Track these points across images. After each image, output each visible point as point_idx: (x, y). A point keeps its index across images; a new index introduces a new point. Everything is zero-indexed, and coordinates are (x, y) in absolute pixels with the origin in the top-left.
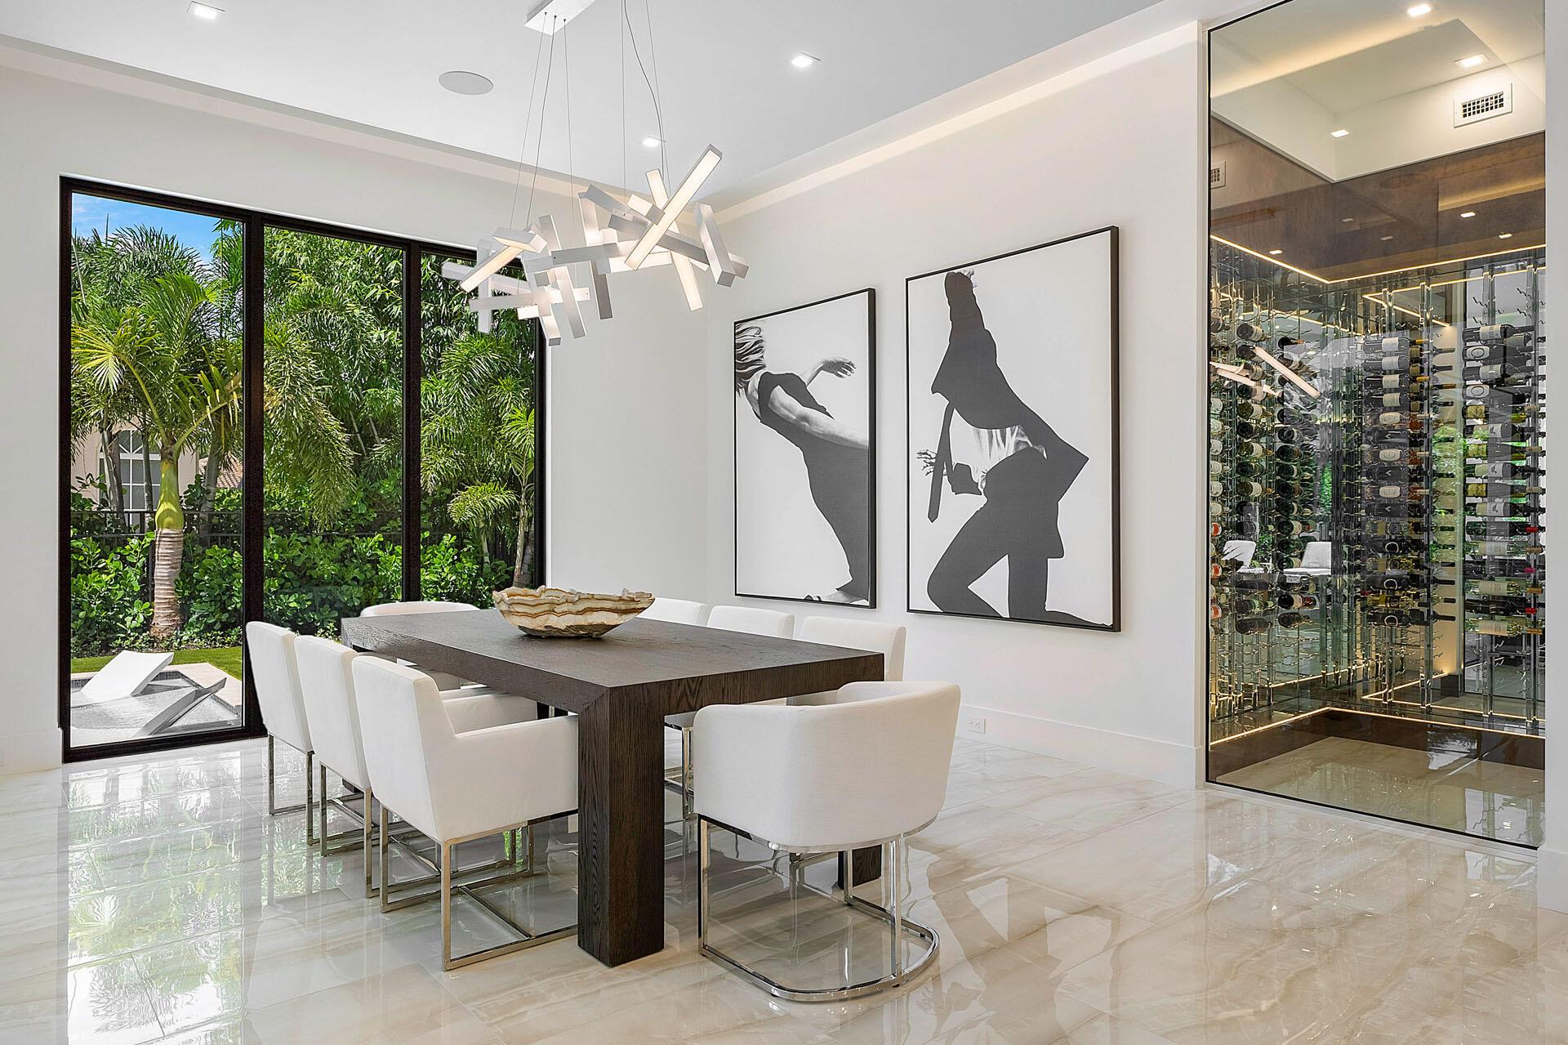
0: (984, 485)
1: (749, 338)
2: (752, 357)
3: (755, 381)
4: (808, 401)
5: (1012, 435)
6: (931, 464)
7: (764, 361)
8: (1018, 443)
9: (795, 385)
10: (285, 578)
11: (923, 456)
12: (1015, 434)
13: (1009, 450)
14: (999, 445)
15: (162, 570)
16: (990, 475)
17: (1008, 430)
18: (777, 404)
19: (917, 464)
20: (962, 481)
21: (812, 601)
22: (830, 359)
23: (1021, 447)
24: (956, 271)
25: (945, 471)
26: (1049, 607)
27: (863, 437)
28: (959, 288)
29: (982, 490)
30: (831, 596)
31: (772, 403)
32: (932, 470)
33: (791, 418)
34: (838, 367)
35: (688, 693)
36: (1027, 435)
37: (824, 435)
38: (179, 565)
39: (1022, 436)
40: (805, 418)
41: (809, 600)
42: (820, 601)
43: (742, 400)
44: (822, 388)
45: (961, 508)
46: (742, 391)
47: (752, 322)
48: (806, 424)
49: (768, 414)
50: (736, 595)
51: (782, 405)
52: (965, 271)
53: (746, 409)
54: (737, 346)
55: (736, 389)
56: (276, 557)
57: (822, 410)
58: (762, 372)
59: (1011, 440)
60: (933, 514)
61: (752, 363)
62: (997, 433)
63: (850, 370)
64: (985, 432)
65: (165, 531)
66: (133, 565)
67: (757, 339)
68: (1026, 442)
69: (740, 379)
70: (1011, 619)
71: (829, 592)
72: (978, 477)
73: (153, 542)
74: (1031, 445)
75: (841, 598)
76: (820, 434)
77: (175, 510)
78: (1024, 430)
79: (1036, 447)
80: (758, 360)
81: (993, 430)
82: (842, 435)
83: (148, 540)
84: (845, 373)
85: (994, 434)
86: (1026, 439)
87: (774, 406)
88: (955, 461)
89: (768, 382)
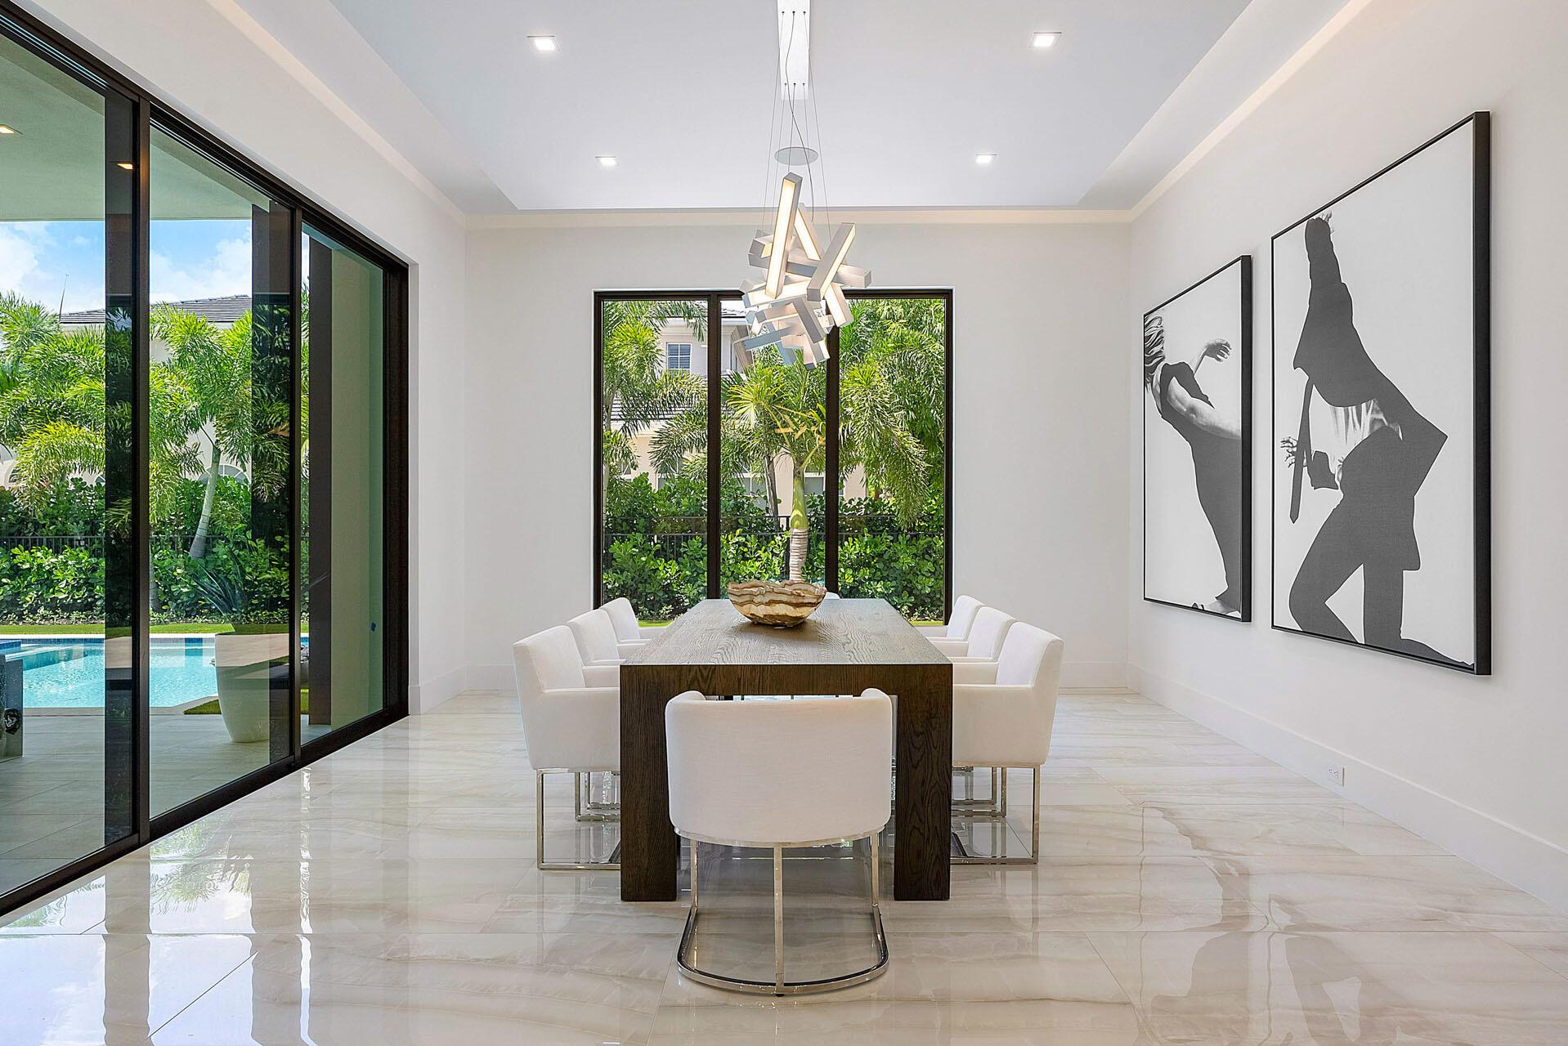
0: (1340, 477)
1: (1153, 330)
2: (1156, 349)
3: (1158, 374)
4: (1197, 391)
5: (1367, 412)
6: (1293, 453)
7: (1165, 352)
8: (1373, 422)
9: (1183, 373)
10: (876, 569)
11: (1286, 445)
12: (1370, 410)
13: (1362, 433)
14: (1354, 426)
15: (794, 560)
16: (1346, 464)
17: (1364, 405)
18: (1173, 397)
19: (1282, 453)
20: (1322, 478)
21: (1197, 609)
22: (1211, 342)
23: (1376, 427)
24: (1314, 217)
25: (1305, 461)
26: (1405, 634)
27: (1234, 425)
28: (1318, 235)
29: (1338, 483)
30: (1211, 605)
31: (1170, 396)
32: (1294, 461)
33: (1181, 410)
34: (1216, 350)
35: (700, 678)
36: (1382, 411)
37: (1207, 426)
38: (805, 556)
39: (1377, 412)
40: (1192, 410)
41: (1195, 608)
42: (1203, 611)
43: (1149, 394)
44: (1206, 373)
45: (1322, 503)
46: (1149, 385)
47: (1155, 312)
48: (1194, 416)
50: (1145, 599)
51: (1177, 398)
52: (1322, 215)
53: (1152, 404)
54: (1145, 340)
55: (1145, 385)
56: (868, 551)
57: (1205, 399)
58: (1162, 363)
59: (1366, 418)
60: (1294, 516)
61: (1156, 355)
62: (1353, 410)
63: (1227, 352)
64: (1341, 410)
65: (796, 530)
66: (777, 555)
67: (1160, 329)
68: (1382, 420)
69: (1148, 372)
70: (1366, 646)
71: (1210, 603)
72: (1334, 467)
73: (788, 539)
74: (1386, 423)
75: (1219, 609)
76: (1203, 426)
77: (801, 515)
78: (1380, 404)
79: (1391, 426)
80: (1160, 352)
81: (1350, 408)
82: (1220, 426)
83: (786, 537)
84: (1223, 355)
85: (1350, 412)
86: (1381, 416)
87: (1171, 400)
88: (1314, 449)
89: (1170, 372)
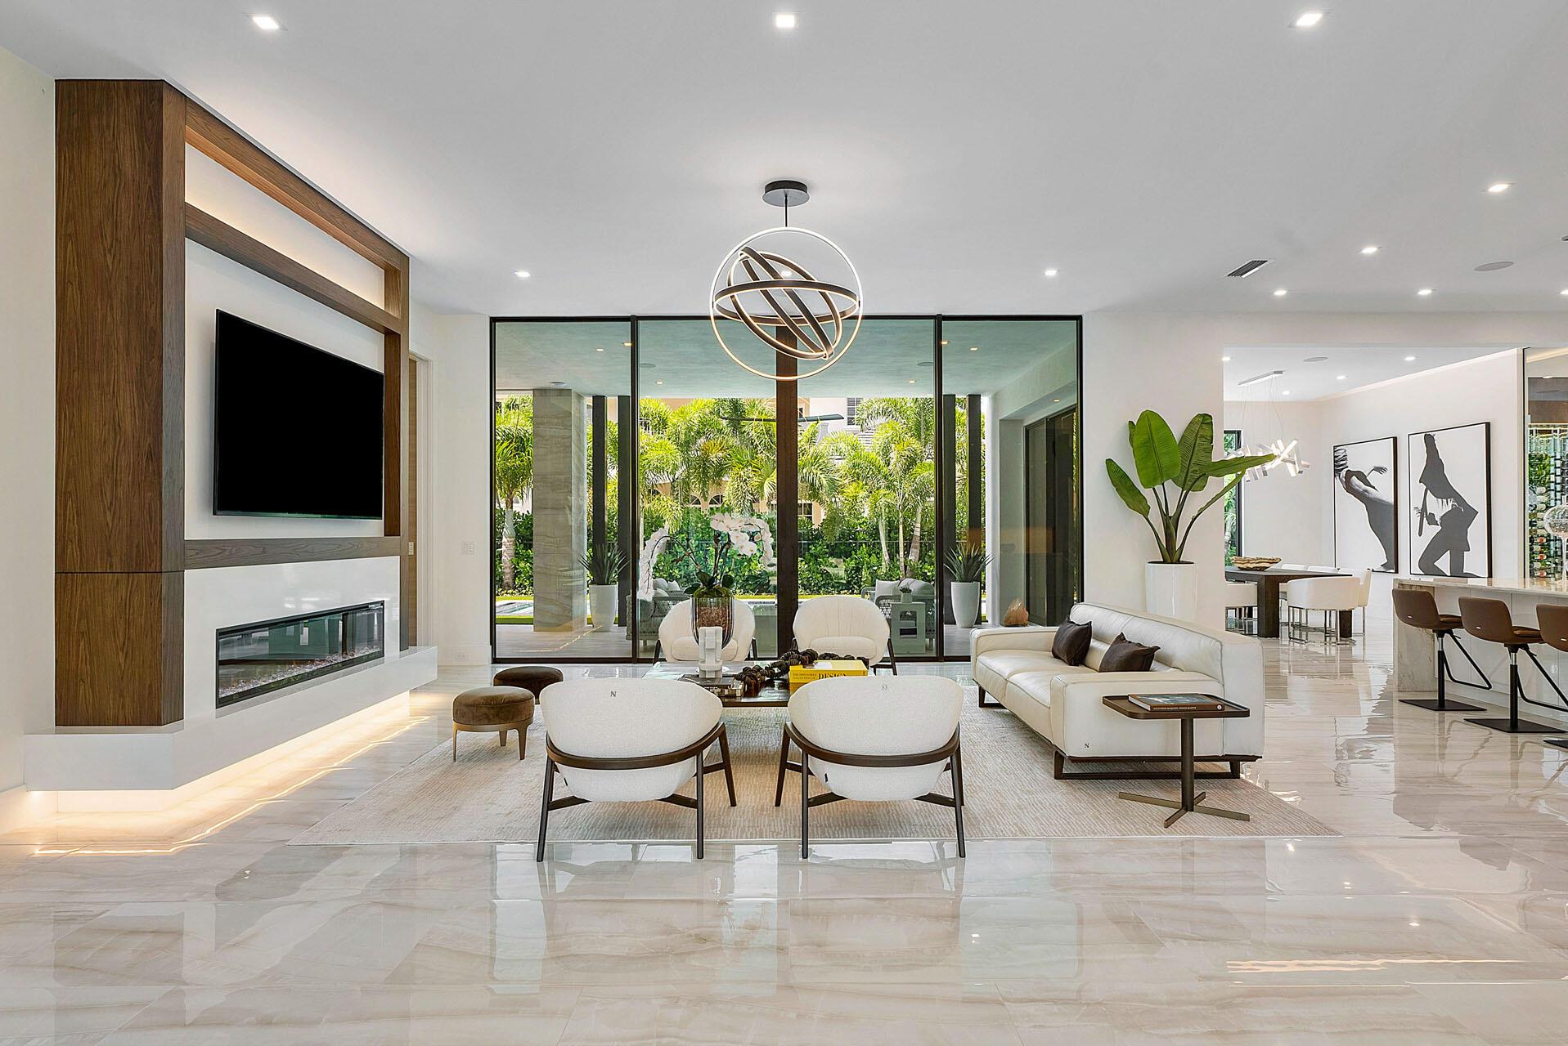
0: (1440, 522)
1: (1341, 454)
2: (1342, 463)
3: (1343, 473)
4: (1367, 484)
5: (1449, 502)
6: (1419, 513)
7: (1347, 465)
8: (1452, 506)
9: (1361, 476)
11: (1416, 509)
12: (1451, 502)
13: (1449, 508)
14: (1445, 506)
16: (1442, 518)
17: (1448, 499)
18: (1353, 484)
19: (1414, 512)
20: (1432, 520)
21: (1370, 571)
22: (1377, 466)
24: (1428, 433)
25: (1425, 516)
26: (1464, 571)
27: (1392, 501)
28: (1429, 440)
29: (1439, 524)
30: (1378, 569)
32: (1420, 515)
33: (1360, 491)
34: (1379, 469)
36: (1455, 502)
37: (1375, 499)
40: (1366, 491)
42: (1374, 571)
43: (1337, 480)
44: (1373, 478)
45: (1431, 531)
46: (1337, 477)
48: (1367, 494)
49: (1350, 488)
51: (1356, 485)
52: (1432, 434)
53: (1340, 486)
54: (1335, 457)
55: (1335, 476)
57: (1374, 488)
58: (1346, 469)
59: (1450, 504)
60: (1420, 534)
61: (1342, 465)
63: (1386, 471)
64: (1440, 500)
67: (1344, 455)
69: (1337, 472)
70: (1451, 576)
71: (1378, 567)
72: (1437, 519)
74: (1456, 506)
75: (1383, 570)
76: (1373, 499)
78: (1454, 499)
79: (1458, 507)
80: (1345, 464)
81: (1443, 500)
82: (1382, 499)
84: (1384, 472)
86: (1455, 504)
87: (1351, 485)
88: (1429, 512)
89: (1350, 474)
